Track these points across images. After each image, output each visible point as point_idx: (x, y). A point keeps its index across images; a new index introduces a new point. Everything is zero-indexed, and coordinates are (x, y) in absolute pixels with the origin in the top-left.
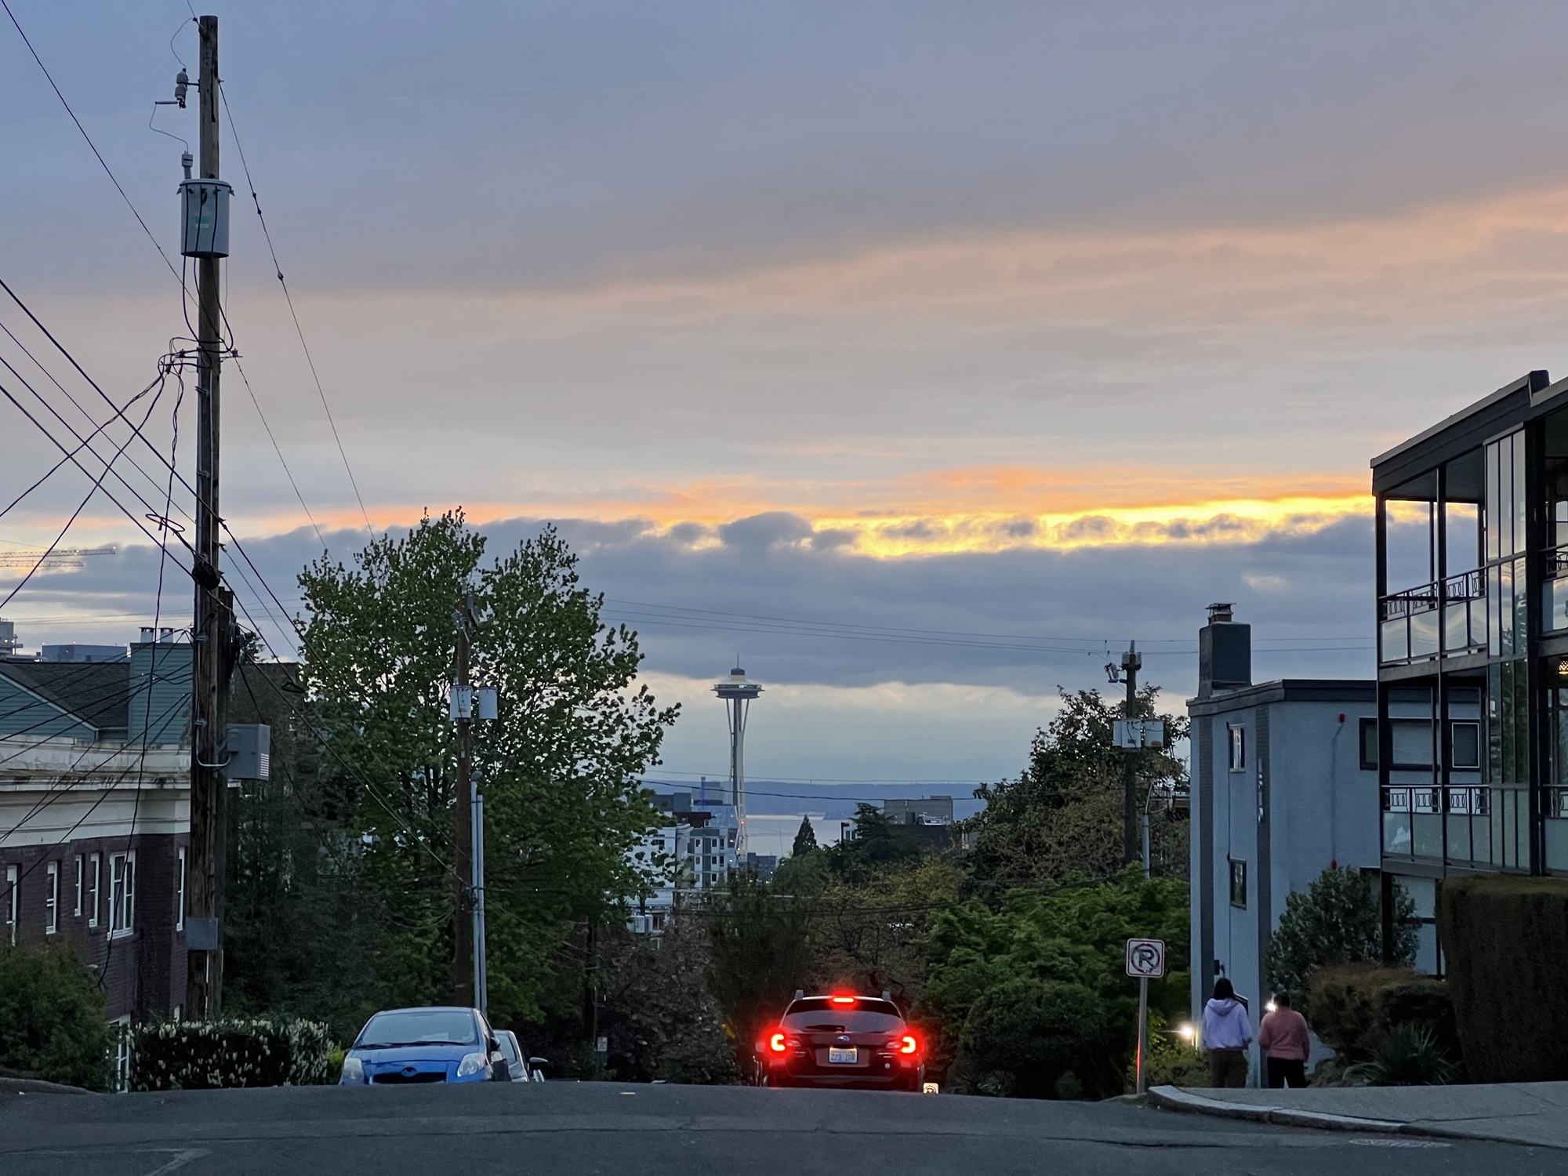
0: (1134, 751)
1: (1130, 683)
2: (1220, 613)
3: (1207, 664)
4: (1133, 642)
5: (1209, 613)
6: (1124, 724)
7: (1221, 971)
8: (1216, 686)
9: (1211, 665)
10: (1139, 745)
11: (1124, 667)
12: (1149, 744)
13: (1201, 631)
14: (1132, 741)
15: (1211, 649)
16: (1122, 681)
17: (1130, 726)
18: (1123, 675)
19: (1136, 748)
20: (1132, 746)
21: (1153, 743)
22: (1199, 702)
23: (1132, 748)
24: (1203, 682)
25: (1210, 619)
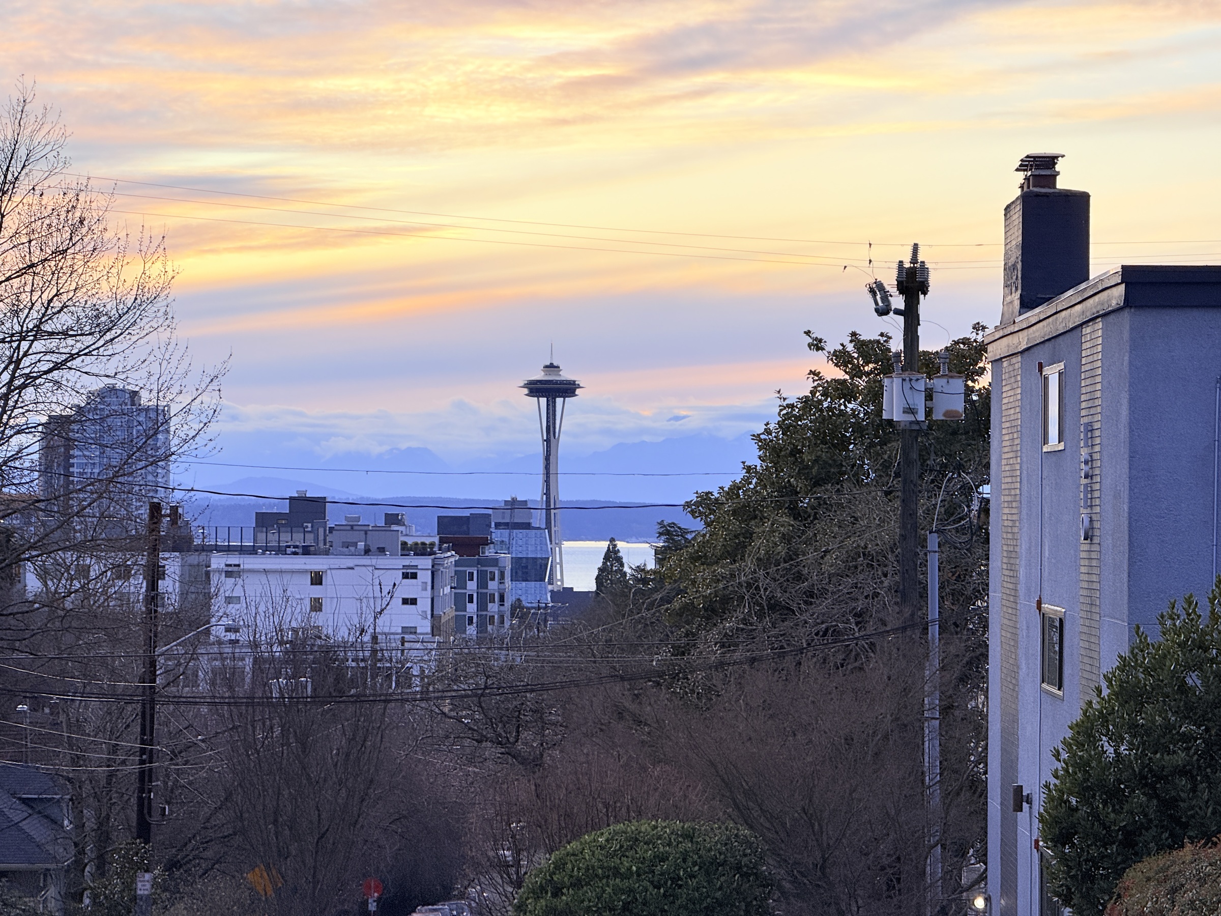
0: (916, 427)
1: (911, 316)
2: (1037, 172)
3: (1014, 266)
4: (916, 248)
5: (1021, 176)
6: (897, 382)
7: (1024, 804)
8: (1027, 304)
9: (1019, 266)
10: (921, 417)
11: (902, 287)
12: (938, 416)
13: (1008, 209)
14: (910, 410)
15: (1020, 239)
16: (898, 312)
17: (907, 385)
18: (898, 302)
19: (918, 422)
20: (911, 418)
21: (947, 414)
22: (1001, 334)
23: (911, 423)
24: (1009, 298)
25: (1022, 187)
